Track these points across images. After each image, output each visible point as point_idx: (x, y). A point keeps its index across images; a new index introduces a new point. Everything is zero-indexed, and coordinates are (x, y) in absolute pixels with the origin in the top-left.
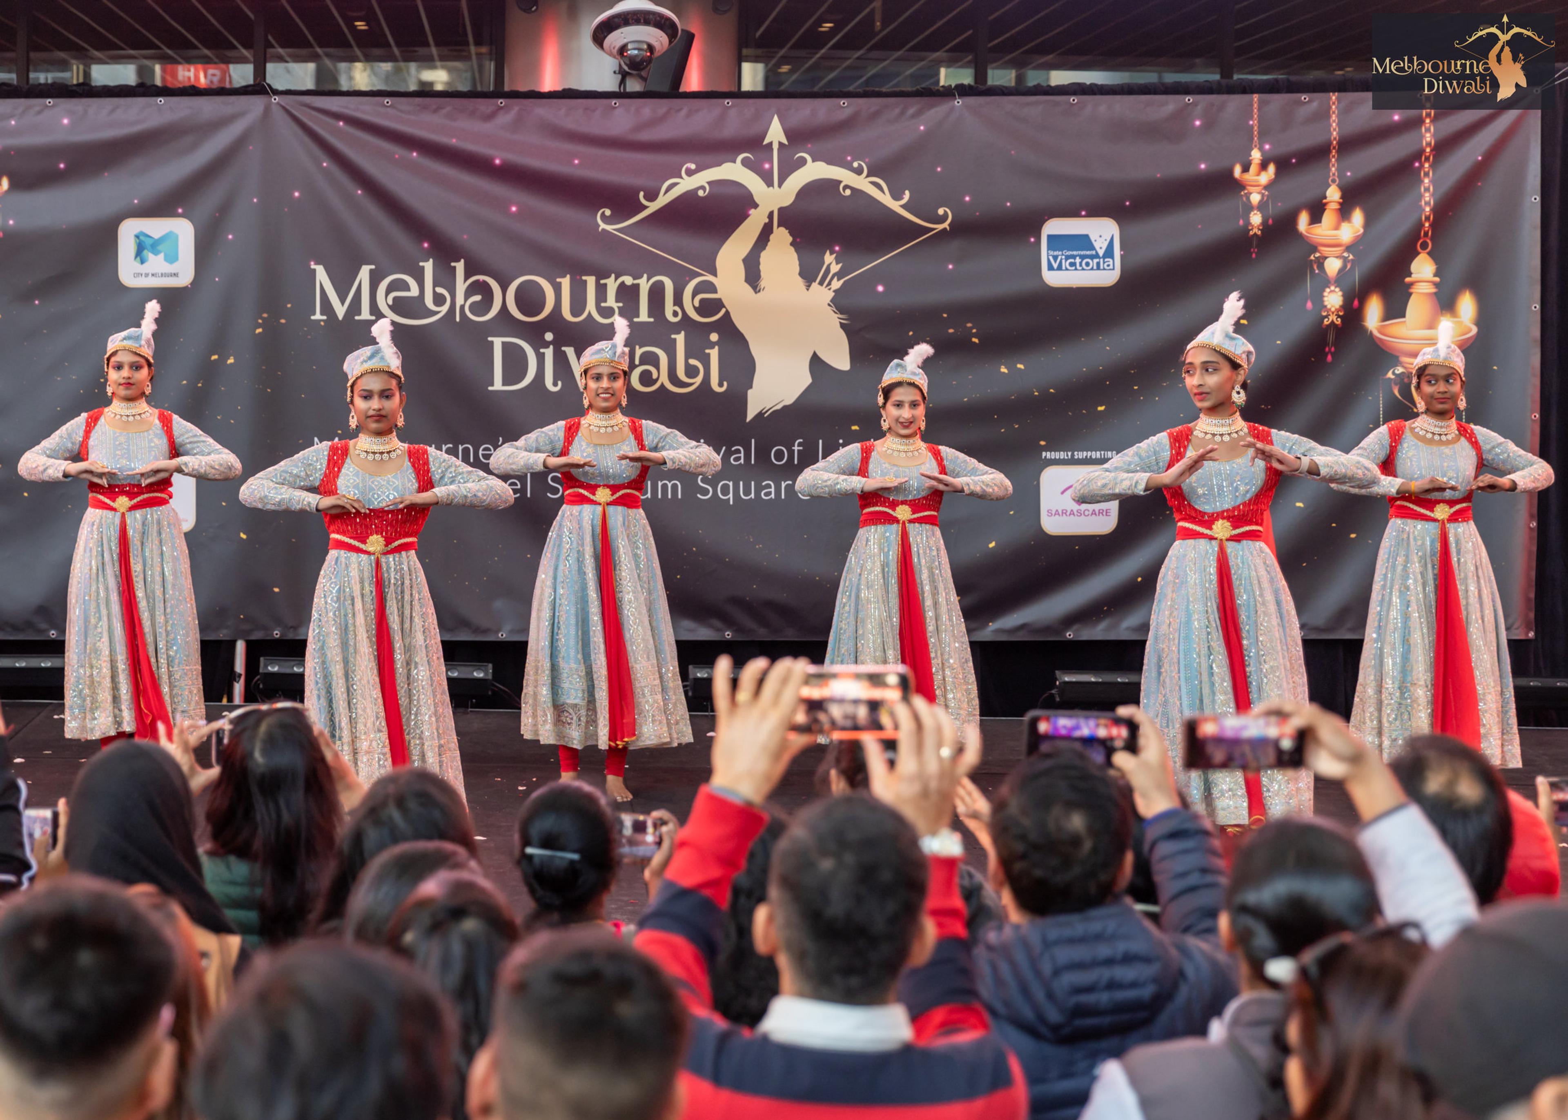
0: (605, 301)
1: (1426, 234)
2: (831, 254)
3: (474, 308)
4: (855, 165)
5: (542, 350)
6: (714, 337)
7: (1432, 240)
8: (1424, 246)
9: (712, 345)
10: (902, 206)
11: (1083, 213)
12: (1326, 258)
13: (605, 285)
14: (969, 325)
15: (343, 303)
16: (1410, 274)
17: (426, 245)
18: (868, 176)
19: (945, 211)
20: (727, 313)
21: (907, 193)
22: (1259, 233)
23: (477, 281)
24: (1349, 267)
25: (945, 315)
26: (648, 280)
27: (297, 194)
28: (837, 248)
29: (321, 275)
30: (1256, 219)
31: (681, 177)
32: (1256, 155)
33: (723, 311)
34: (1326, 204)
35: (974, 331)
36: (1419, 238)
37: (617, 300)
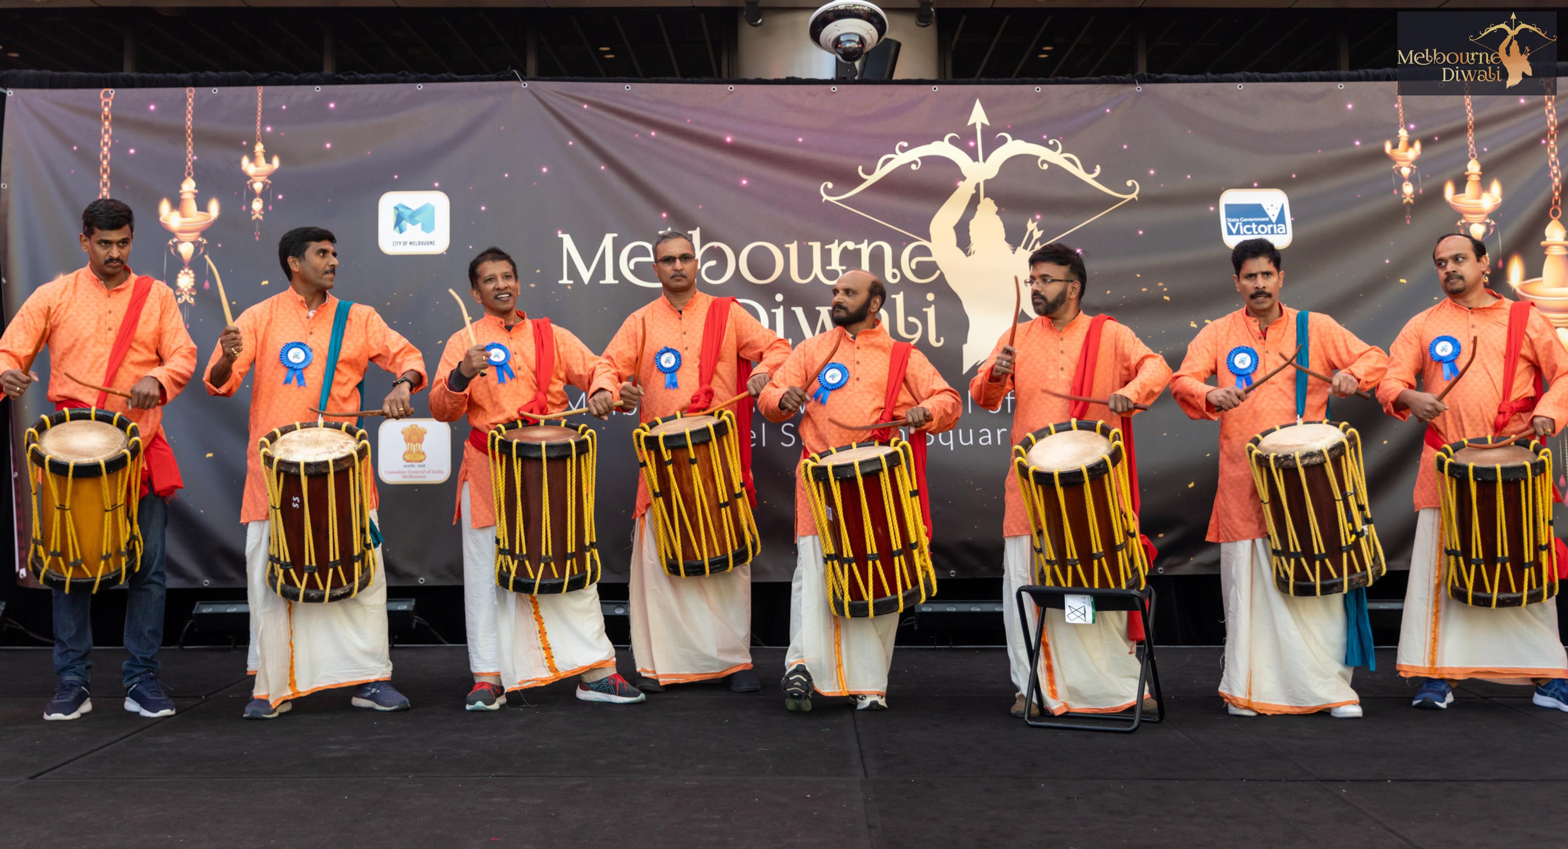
0: (830, 265)
1: (1556, 202)
2: (1033, 222)
3: (709, 272)
4: (1051, 142)
5: (773, 311)
6: (930, 297)
7: (1561, 208)
8: (1555, 213)
9: (928, 304)
10: (1095, 179)
11: (1256, 185)
12: (1471, 224)
13: (830, 250)
14: (1160, 284)
15: (588, 269)
16: (1544, 238)
17: (664, 215)
18: (1062, 153)
19: (1133, 184)
20: (942, 274)
21: (1098, 167)
22: (1412, 201)
23: (712, 248)
24: (1492, 231)
25: (1138, 276)
26: (869, 245)
27: (545, 170)
28: (1038, 217)
29: (568, 243)
30: (1408, 189)
31: (895, 153)
32: (1403, 133)
33: (938, 272)
34: (1467, 176)
35: (1165, 289)
36: (1550, 206)
37: (841, 265)
